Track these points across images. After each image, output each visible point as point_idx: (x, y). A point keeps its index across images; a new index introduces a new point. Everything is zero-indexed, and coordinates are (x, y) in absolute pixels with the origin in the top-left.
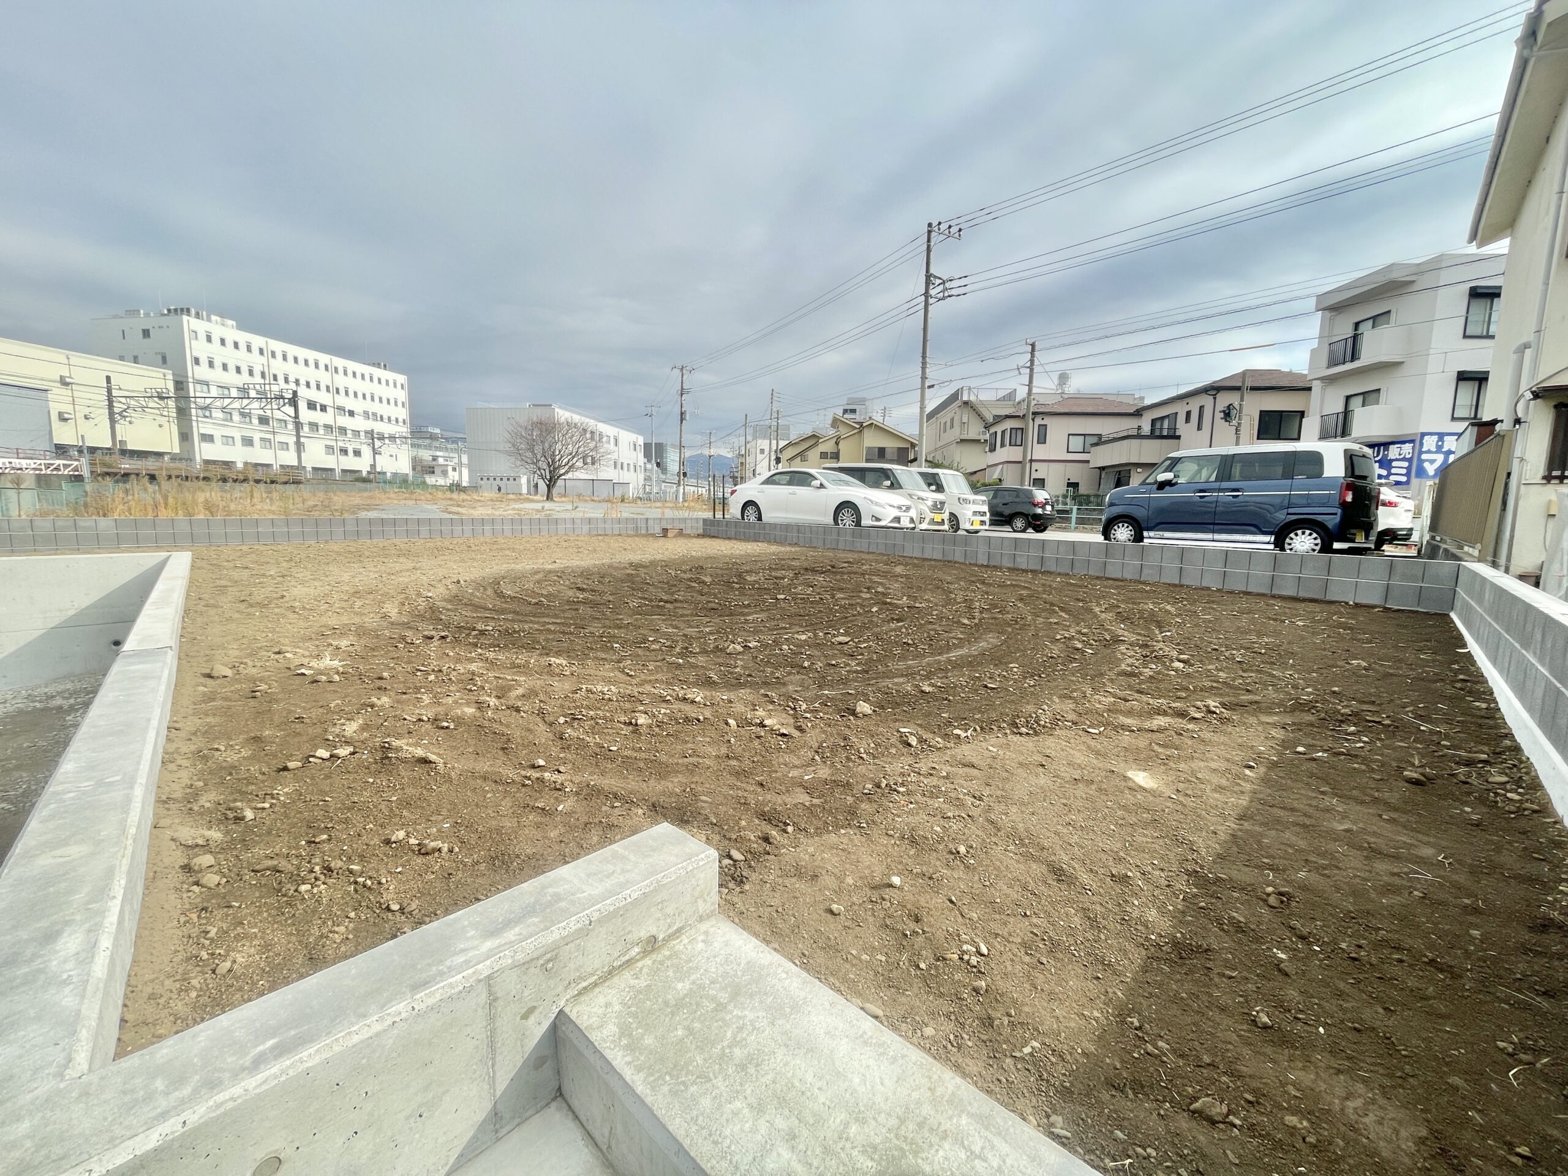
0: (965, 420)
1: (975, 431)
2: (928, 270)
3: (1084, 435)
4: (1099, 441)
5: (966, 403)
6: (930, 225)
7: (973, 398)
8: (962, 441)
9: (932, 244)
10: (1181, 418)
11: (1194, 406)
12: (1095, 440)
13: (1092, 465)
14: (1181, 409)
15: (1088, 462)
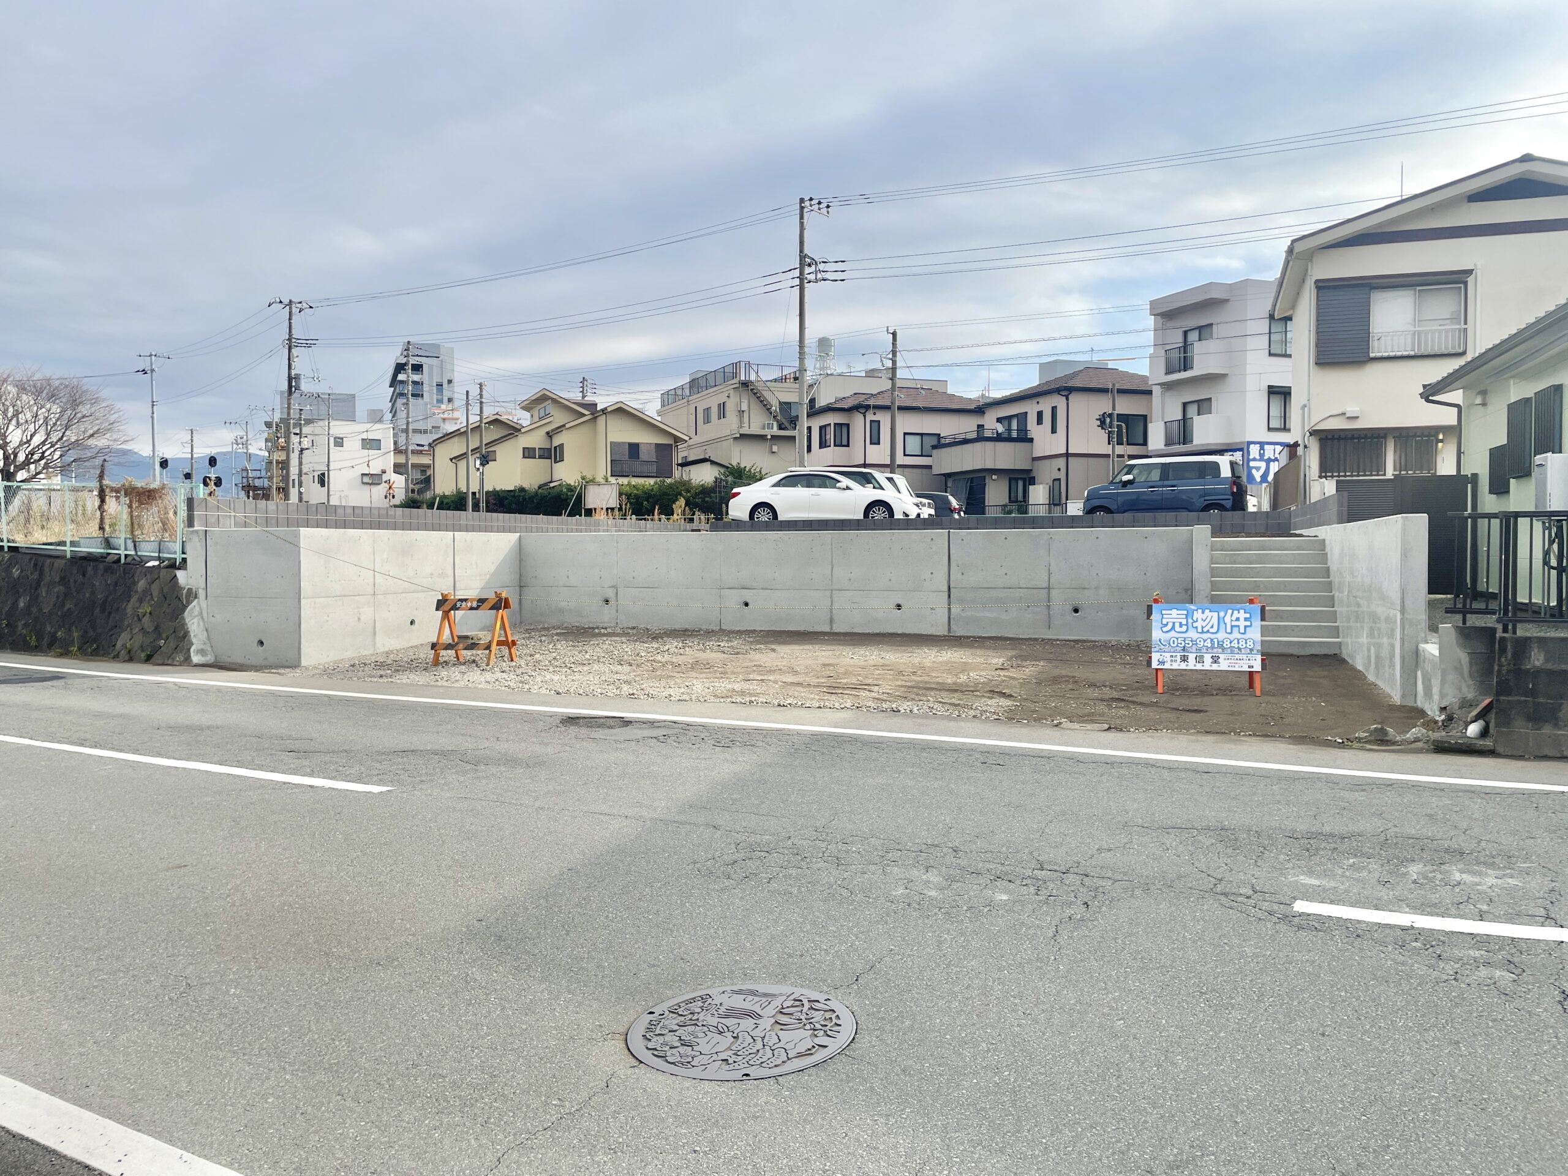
0: (744, 407)
1: (757, 423)
2: (801, 251)
3: (922, 435)
4: (939, 443)
5: (745, 384)
6: (802, 200)
7: (753, 378)
9: (805, 221)
10: (1032, 419)
11: (1045, 405)
12: (934, 441)
13: (935, 471)
14: (1031, 409)
15: (930, 467)
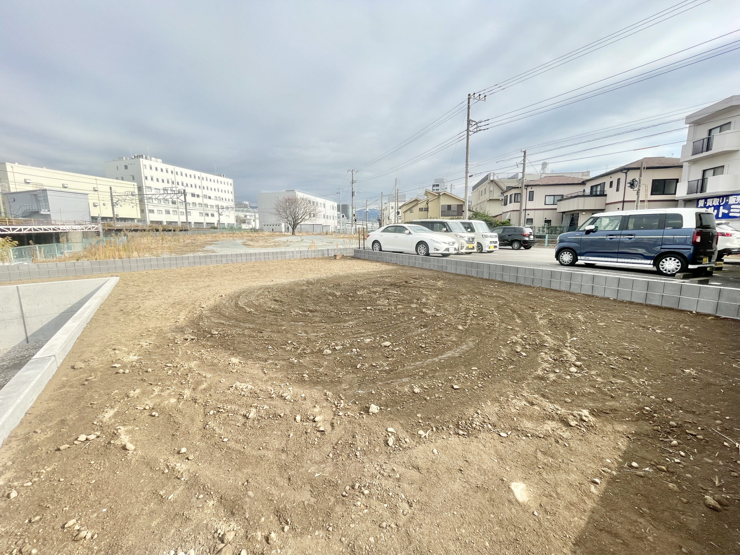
0: (492, 189)
1: (497, 195)
2: (468, 118)
3: (554, 196)
4: (562, 198)
5: (492, 181)
6: (469, 95)
7: (495, 178)
8: (490, 200)
9: (470, 104)
10: (607, 185)
11: (614, 178)
12: (560, 198)
13: (558, 211)
14: (607, 180)
15: (556, 209)
